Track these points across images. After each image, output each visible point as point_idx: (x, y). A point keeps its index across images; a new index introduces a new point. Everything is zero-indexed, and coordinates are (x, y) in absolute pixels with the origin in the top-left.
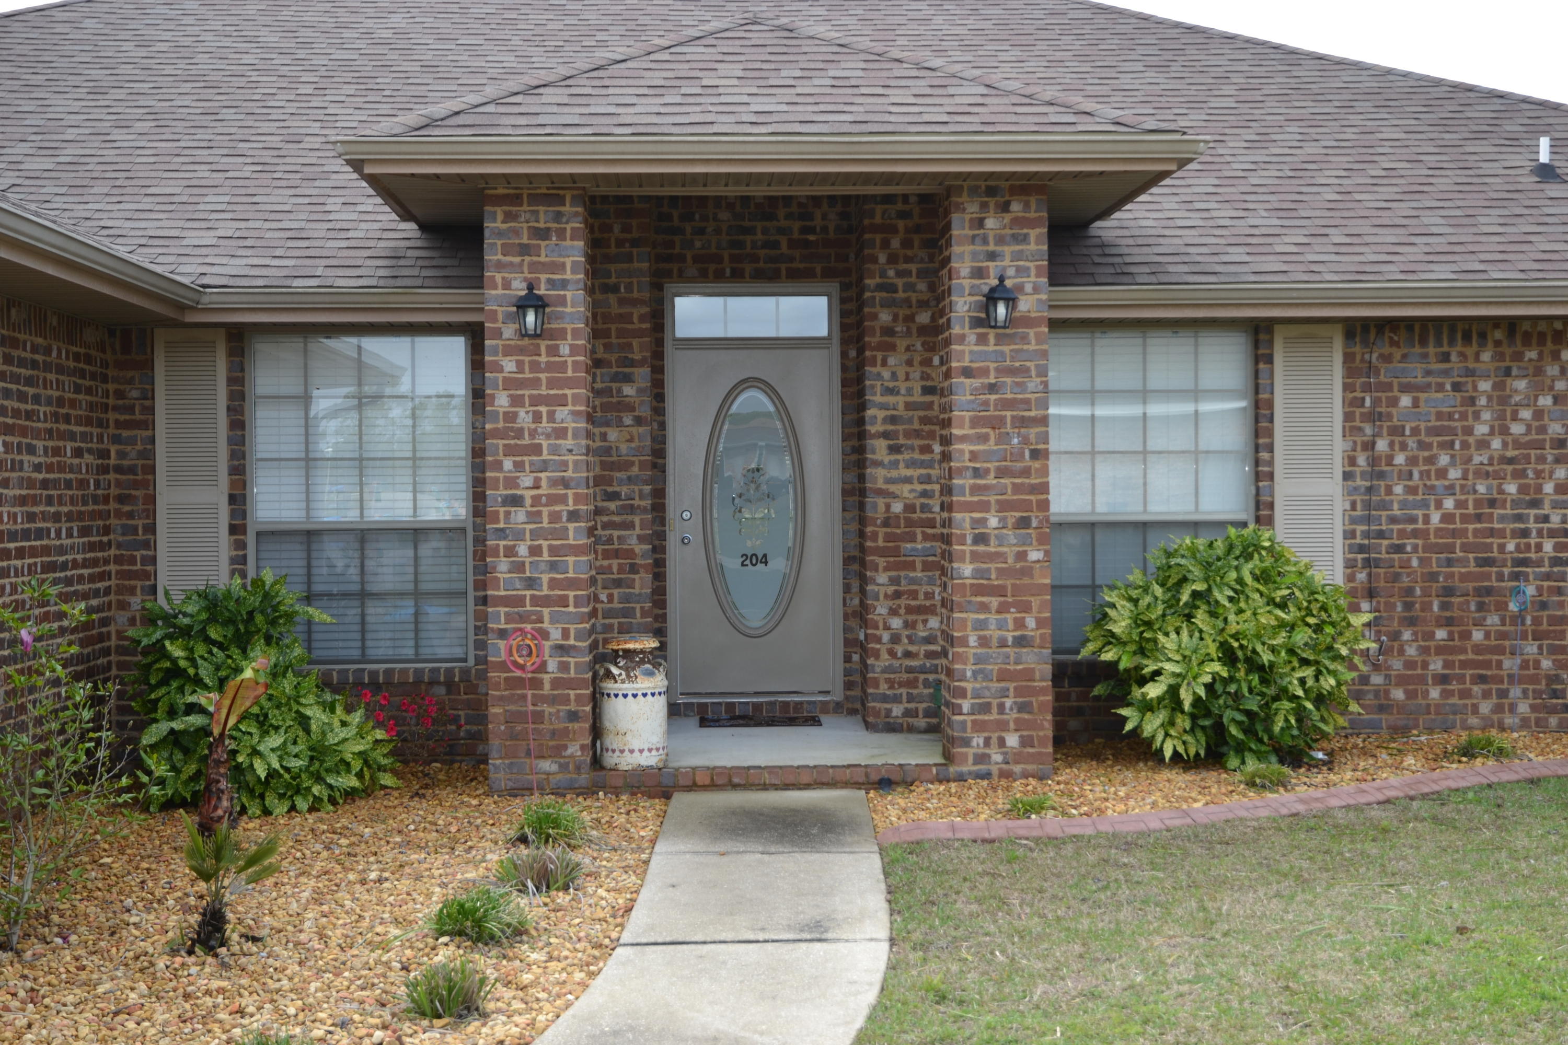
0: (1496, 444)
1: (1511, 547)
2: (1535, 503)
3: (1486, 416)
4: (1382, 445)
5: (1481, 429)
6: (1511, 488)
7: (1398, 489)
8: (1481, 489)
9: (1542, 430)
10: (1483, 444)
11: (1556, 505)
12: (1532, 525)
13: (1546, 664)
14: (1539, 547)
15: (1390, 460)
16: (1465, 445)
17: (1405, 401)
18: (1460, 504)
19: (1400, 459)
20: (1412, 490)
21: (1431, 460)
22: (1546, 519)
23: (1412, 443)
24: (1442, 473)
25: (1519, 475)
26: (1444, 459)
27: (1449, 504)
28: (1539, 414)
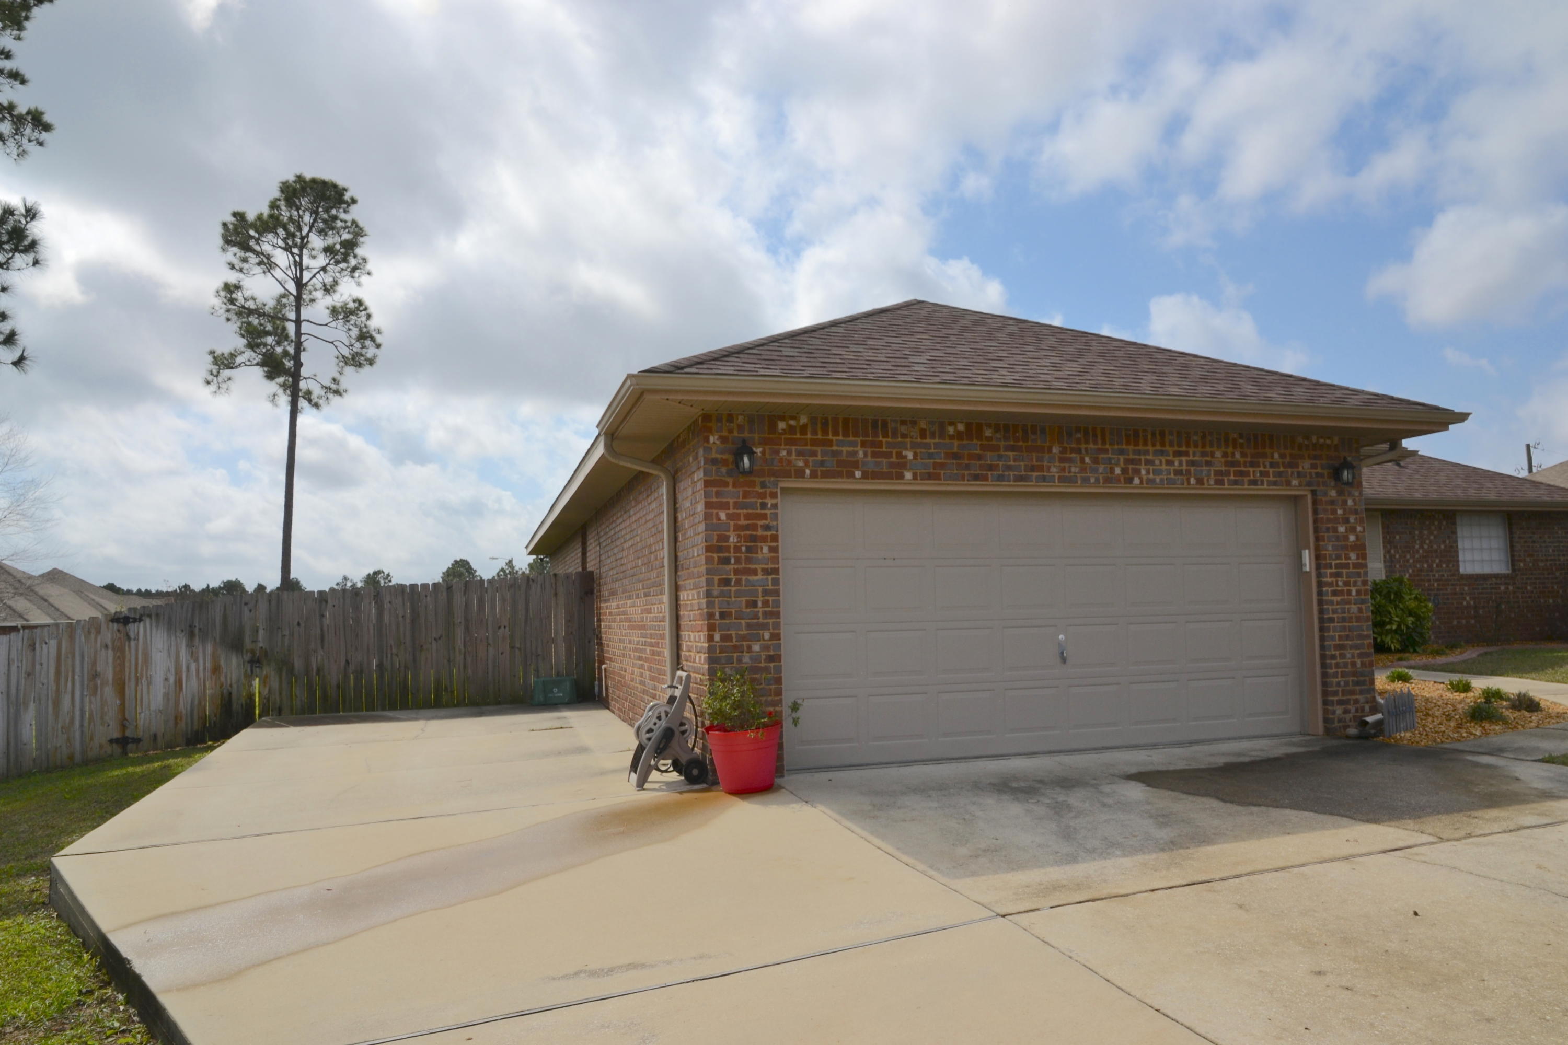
0: (1421, 551)
1: (1427, 585)
2: (1432, 571)
3: (1418, 542)
4: (1392, 552)
5: (1417, 546)
6: (1426, 566)
7: (1397, 566)
8: (1418, 566)
9: (1432, 547)
10: (1418, 552)
11: (1438, 571)
12: (1431, 578)
13: (1438, 623)
14: (1433, 585)
15: (1394, 556)
16: (1413, 552)
17: (1397, 537)
18: (1413, 571)
19: (1397, 556)
20: (1400, 566)
21: (1405, 557)
22: (1434, 576)
23: (1400, 551)
24: (1408, 561)
25: (1427, 562)
26: (1408, 556)
27: (1410, 571)
28: (1431, 542)
